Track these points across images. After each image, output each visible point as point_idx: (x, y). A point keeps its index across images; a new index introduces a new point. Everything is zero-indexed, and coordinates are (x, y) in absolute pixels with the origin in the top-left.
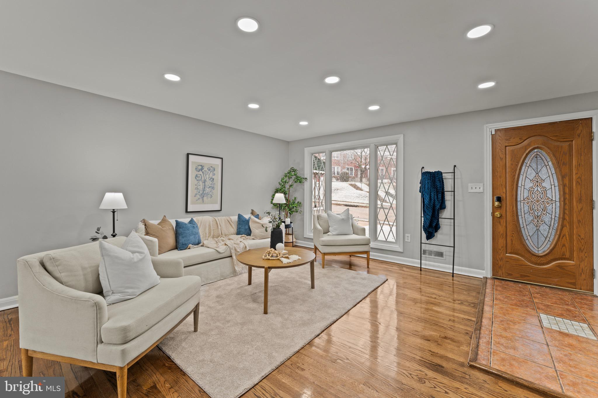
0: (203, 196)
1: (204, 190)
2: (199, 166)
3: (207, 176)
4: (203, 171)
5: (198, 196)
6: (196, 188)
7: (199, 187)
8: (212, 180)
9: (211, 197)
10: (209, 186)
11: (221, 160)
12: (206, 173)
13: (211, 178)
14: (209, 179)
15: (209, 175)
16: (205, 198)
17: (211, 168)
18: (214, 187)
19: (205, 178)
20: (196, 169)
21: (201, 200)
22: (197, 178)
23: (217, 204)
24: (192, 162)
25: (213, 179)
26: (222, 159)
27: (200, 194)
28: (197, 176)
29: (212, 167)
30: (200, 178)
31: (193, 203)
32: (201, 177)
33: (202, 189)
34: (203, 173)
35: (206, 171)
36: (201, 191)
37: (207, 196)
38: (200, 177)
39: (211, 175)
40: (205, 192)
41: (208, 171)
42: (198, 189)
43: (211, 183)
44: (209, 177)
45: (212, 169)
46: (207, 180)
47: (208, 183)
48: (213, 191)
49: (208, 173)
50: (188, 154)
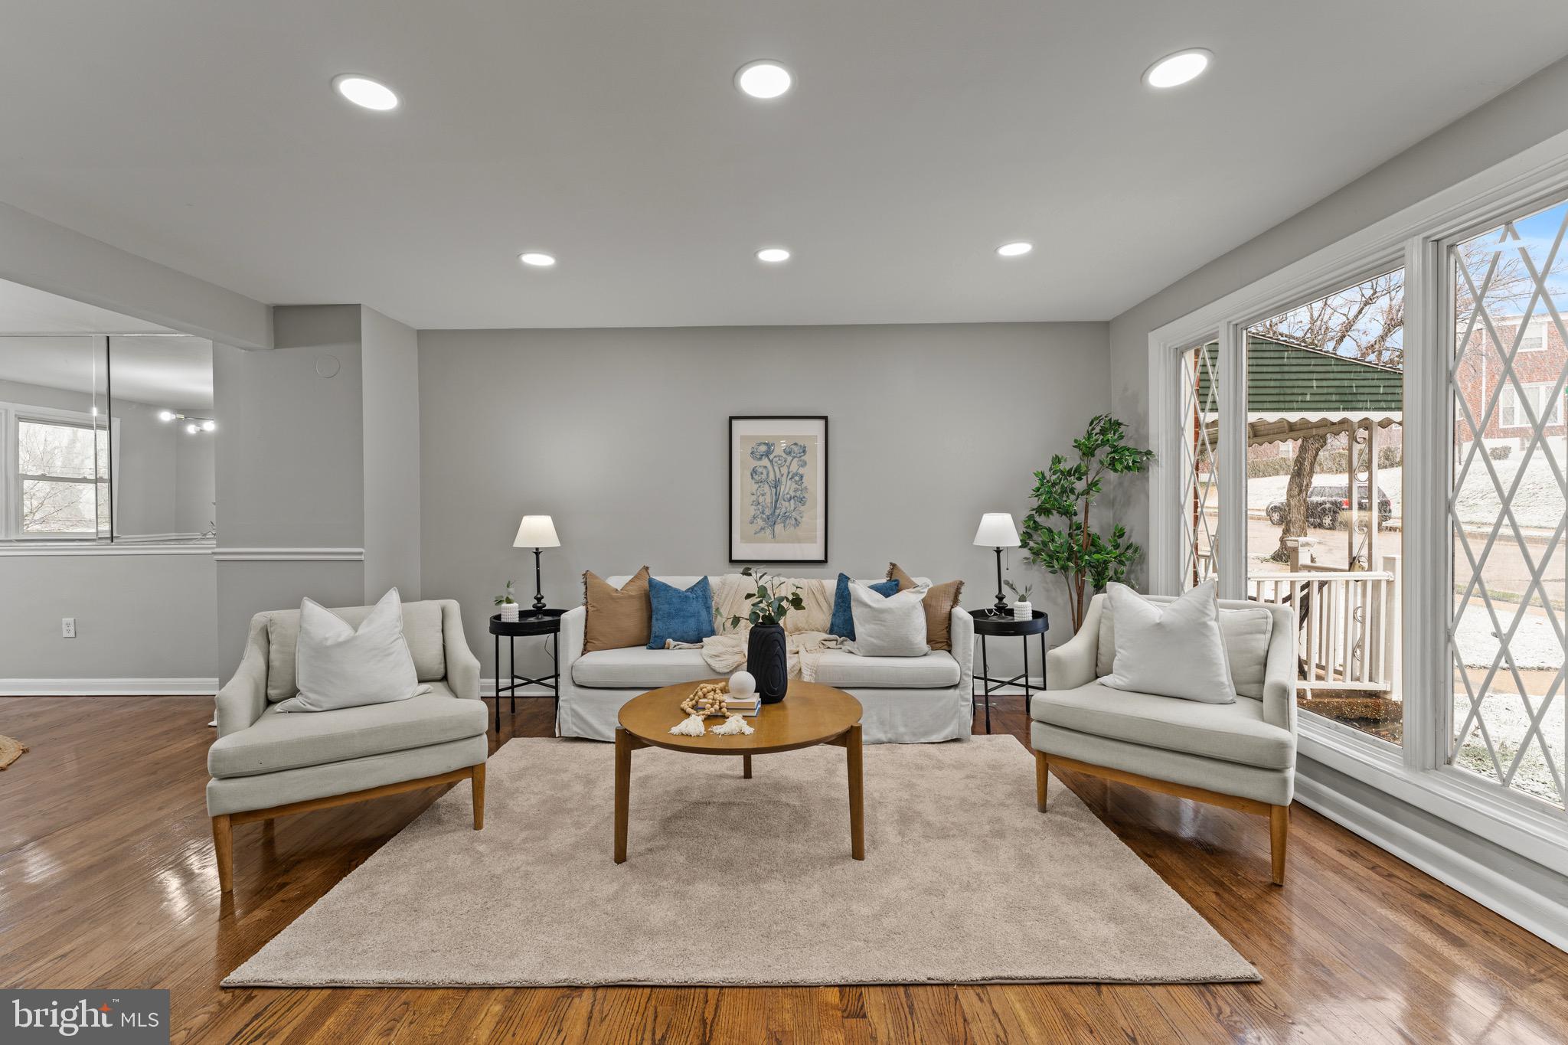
0: (772, 519)
1: (775, 507)
2: (759, 445)
3: (784, 470)
4: (771, 457)
5: (760, 523)
6: (753, 502)
7: (761, 499)
8: (797, 478)
9: (797, 523)
10: (788, 496)
11: (822, 423)
12: (780, 462)
13: (796, 474)
14: (790, 476)
15: (789, 467)
16: (779, 528)
17: (795, 449)
18: (804, 497)
19: (778, 476)
20: (752, 453)
21: (768, 531)
22: (756, 477)
23: (815, 542)
24: (742, 438)
25: (801, 477)
26: (825, 418)
27: (764, 516)
28: (754, 471)
29: (796, 444)
30: (764, 476)
31: (745, 539)
32: (768, 474)
33: (769, 505)
34: (771, 461)
35: (779, 456)
36: (767, 510)
37: (784, 522)
38: (765, 472)
39: (794, 468)
40: (778, 511)
41: (784, 455)
42: (759, 503)
43: (794, 486)
44: (789, 473)
45: (797, 450)
46: (784, 479)
47: (787, 487)
48: (802, 508)
49: (785, 461)
50: (731, 418)
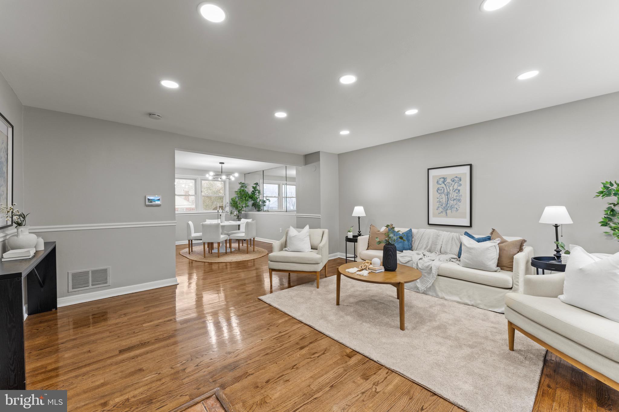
0: (446, 209)
1: (447, 203)
2: (440, 179)
3: (451, 188)
4: (445, 183)
5: (441, 210)
6: (438, 201)
7: (441, 200)
8: (457, 191)
9: (457, 210)
10: (453, 199)
11: (469, 167)
12: (449, 185)
13: (457, 190)
14: (454, 190)
15: (453, 187)
16: (449, 211)
17: (456, 179)
18: (460, 199)
19: (448, 190)
20: (437, 182)
21: (444, 213)
22: (439, 191)
23: (466, 218)
24: (433, 176)
25: (459, 191)
26: (471, 165)
27: (442, 207)
28: (438, 189)
29: (456, 177)
30: (442, 191)
31: (434, 216)
32: (444, 190)
33: (445, 202)
34: (445, 185)
35: (449, 183)
36: (443, 204)
37: (451, 209)
38: (443, 190)
39: (456, 187)
40: (448, 205)
41: (451, 182)
42: (440, 202)
43: (456, 194)
44: (453, 189)
45: (458, 180)
46: (451, 192)
47: (453, 195)
48: (460, 204)
49: (452, 184)
50: (428, 169)
